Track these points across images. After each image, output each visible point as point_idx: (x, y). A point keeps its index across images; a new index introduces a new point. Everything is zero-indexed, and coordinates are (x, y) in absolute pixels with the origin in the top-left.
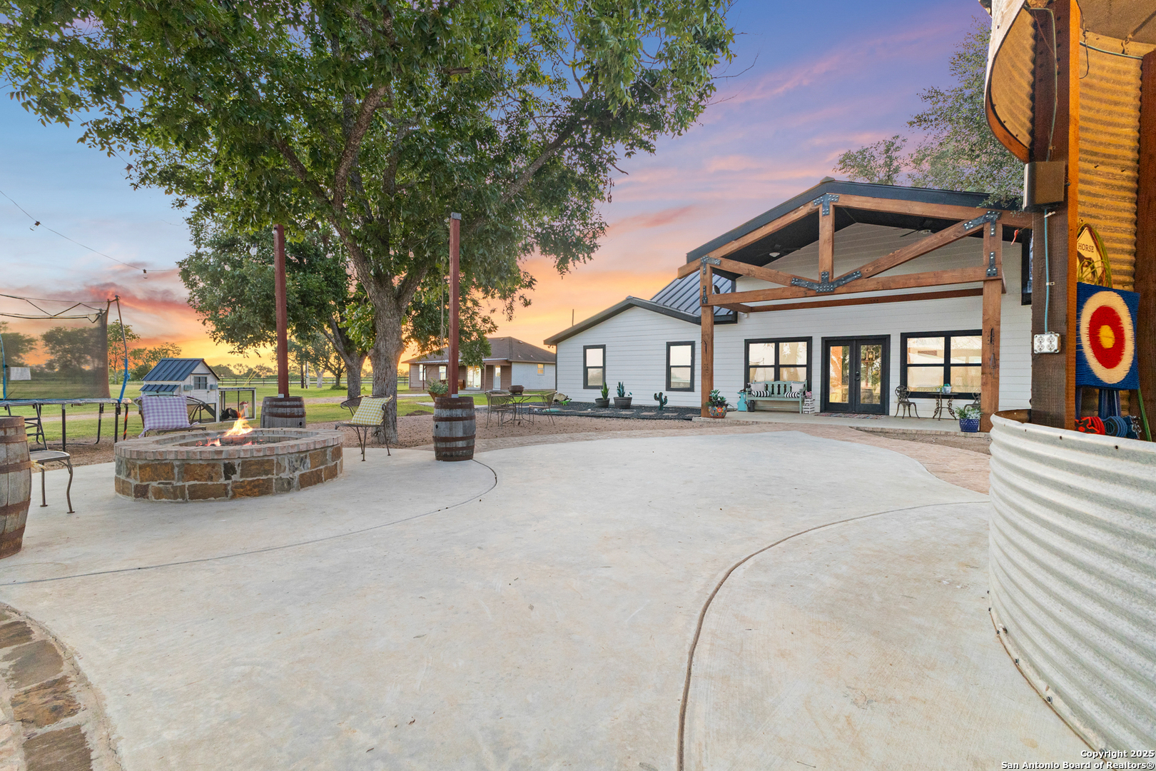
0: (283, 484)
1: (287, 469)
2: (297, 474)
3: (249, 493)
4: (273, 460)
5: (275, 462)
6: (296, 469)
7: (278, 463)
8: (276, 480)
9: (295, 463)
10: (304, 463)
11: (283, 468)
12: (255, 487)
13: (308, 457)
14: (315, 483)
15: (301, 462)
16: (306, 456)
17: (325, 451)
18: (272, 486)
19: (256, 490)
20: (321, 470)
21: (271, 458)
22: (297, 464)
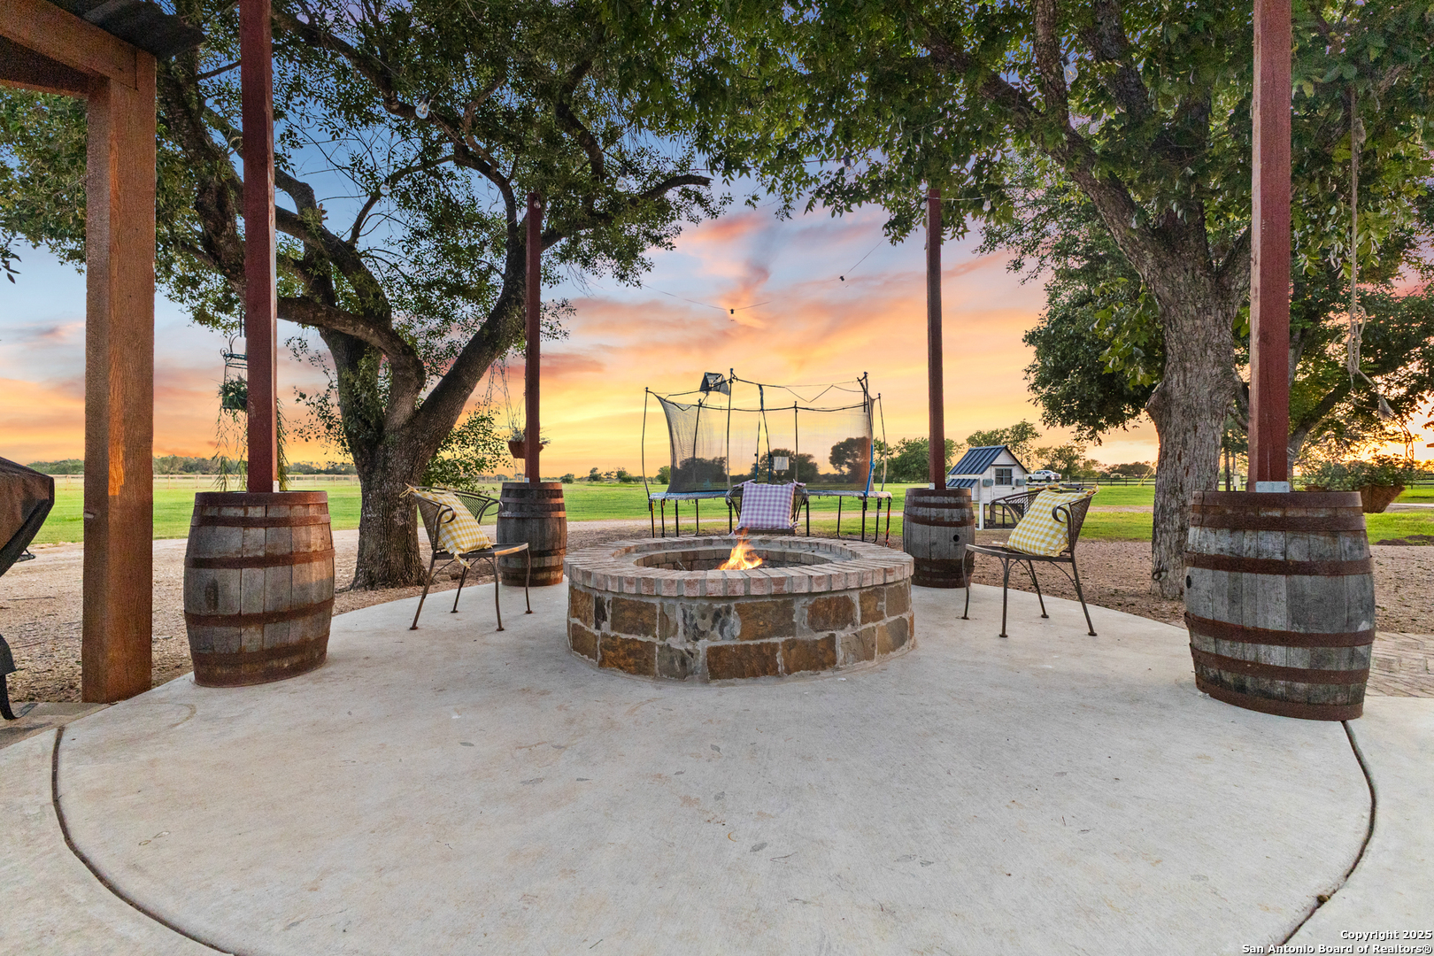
0: (672, 661)
1: (680, 630)
2: (703, 645)
3: (622, 662)
4: (653, 606)
5: (658, 611)
6: (703, 634)
7: (662, 613)
8: (661, 648)
9: (698, 620)
10: (724, 624)
11: (672, 627)
12: (631, 653)
13: (734, 613)
14: (754, 674)
15: (715, 620)
16: (728, 611)
17: (791, 603)
18: (653, 659)
19: (631, 660)
20: (774, 648)
21: (652, 601)
22: (704, 624)
